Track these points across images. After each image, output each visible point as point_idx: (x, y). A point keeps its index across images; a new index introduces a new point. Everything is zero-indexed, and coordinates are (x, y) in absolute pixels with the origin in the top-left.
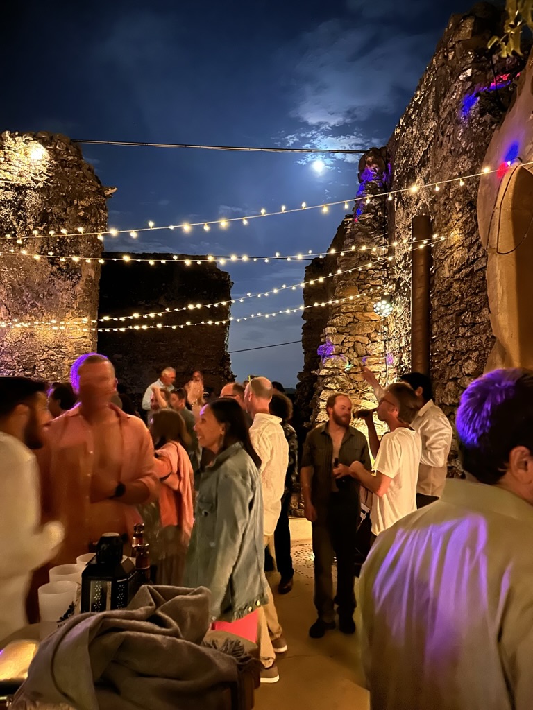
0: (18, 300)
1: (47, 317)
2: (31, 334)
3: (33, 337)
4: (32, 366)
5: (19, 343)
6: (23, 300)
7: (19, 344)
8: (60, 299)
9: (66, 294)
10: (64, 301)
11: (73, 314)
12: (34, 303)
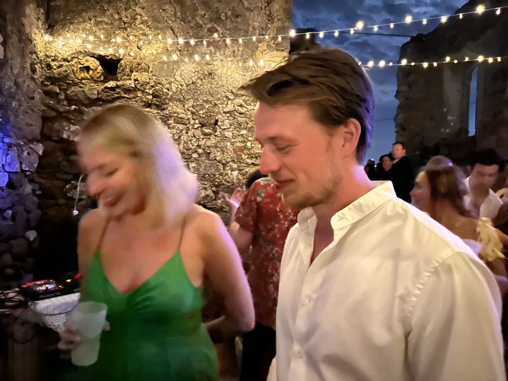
0: (189, 22)
1: (231, 50)
2: (210, 74)
3: (213, 79)
4: (213, 121)
5: (192, 86)
6: (197, 23)
7: (192, 88)
8: (251, 22)
9: (258, 15)
10: (257, 24)
11: (268, 46)
12: (213, 27)
